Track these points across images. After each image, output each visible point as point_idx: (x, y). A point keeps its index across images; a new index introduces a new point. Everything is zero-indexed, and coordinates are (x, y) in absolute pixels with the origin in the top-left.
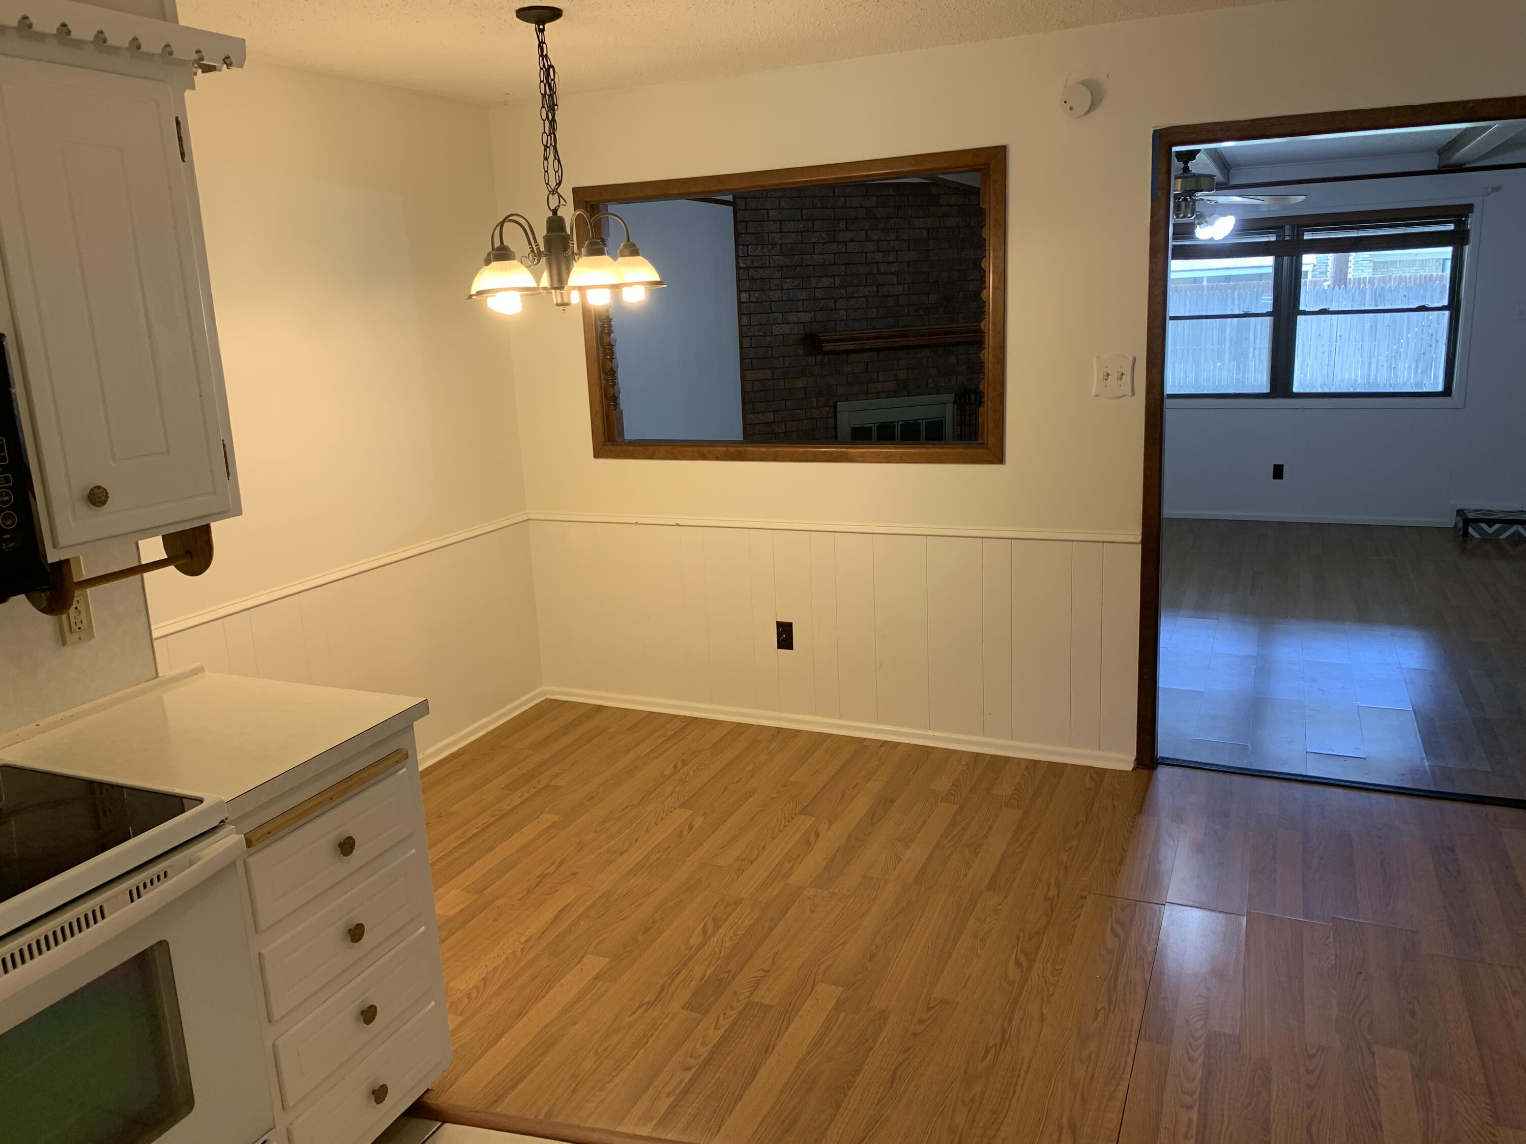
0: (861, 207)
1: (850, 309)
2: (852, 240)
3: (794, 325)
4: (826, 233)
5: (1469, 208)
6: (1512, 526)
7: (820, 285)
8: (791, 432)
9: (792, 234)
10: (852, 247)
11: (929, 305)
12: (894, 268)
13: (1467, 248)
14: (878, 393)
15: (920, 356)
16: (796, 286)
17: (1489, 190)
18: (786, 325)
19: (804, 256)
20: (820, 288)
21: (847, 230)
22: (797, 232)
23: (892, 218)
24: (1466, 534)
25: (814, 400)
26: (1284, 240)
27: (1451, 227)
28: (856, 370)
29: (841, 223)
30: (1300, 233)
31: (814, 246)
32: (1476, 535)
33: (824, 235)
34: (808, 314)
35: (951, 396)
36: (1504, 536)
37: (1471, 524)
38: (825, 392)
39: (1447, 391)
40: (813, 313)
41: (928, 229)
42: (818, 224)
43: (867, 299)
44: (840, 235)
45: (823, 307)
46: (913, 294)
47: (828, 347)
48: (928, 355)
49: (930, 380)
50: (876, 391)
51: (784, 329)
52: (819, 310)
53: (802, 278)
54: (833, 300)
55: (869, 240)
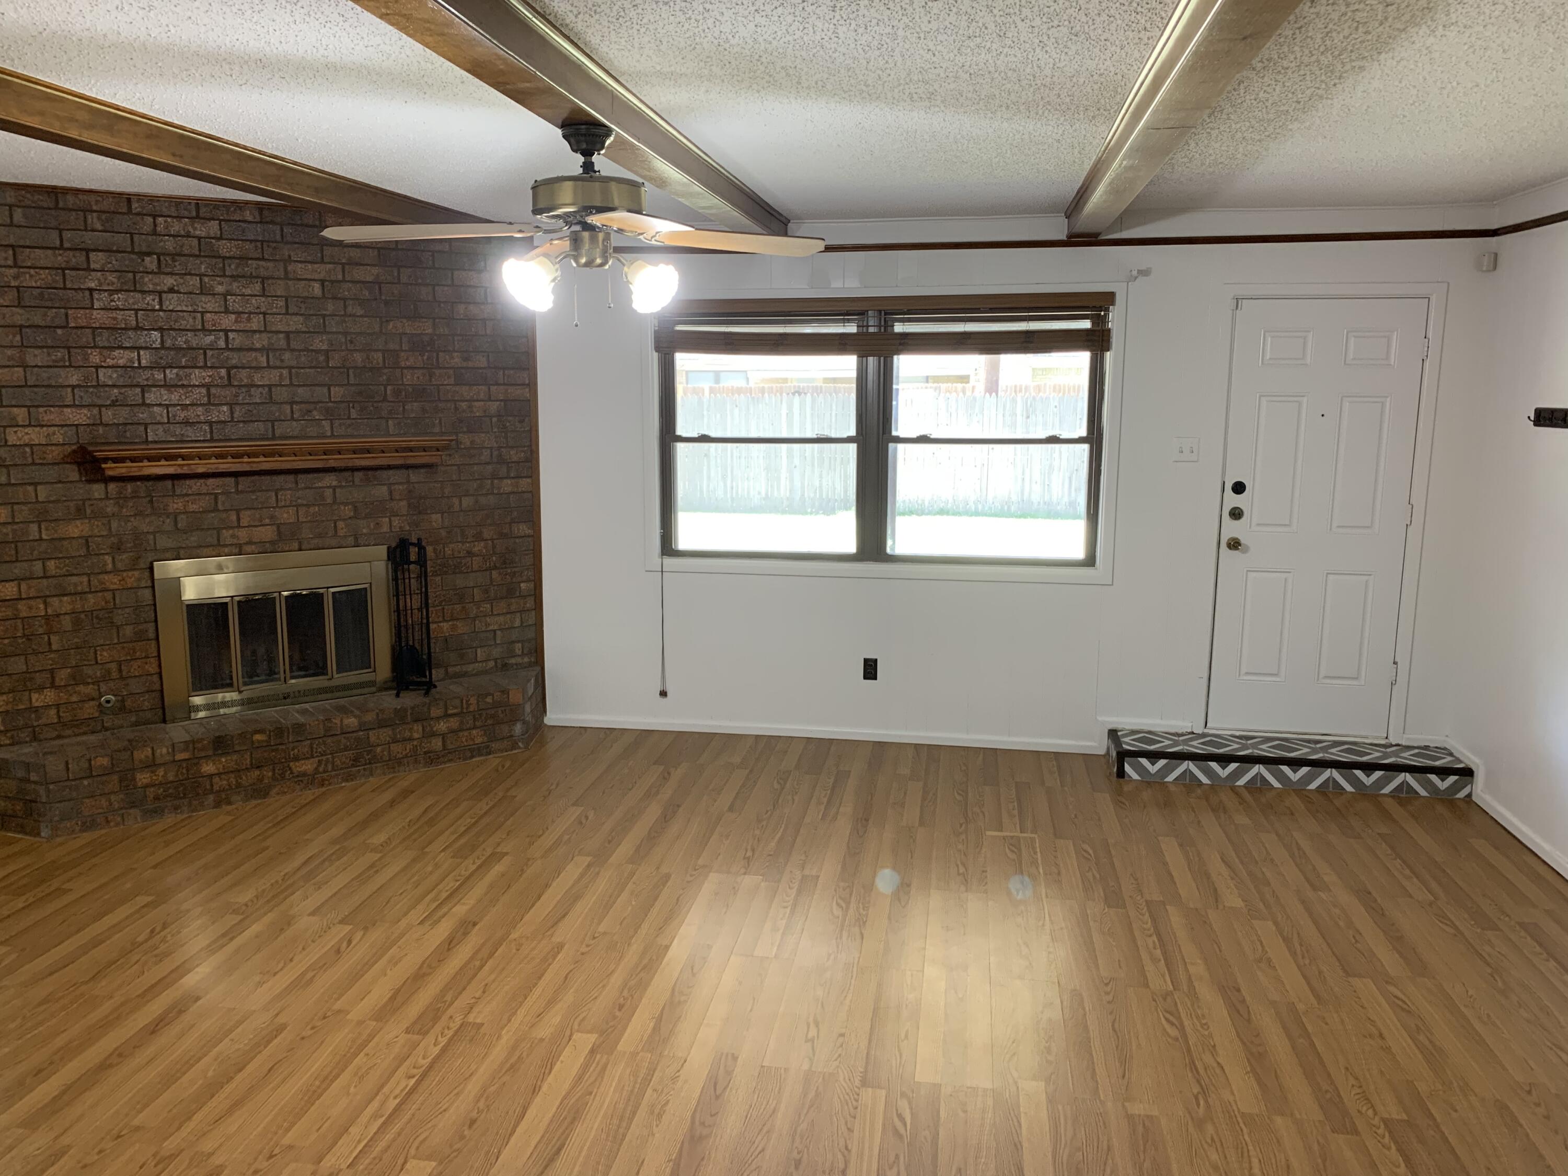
0: (188, 235)
1: (175, 405)
2: (171, 290)
3: (56, 428)
4: (118, 274)
5: (1110, 298)
6: (1182, 763)
7: (110, 362)
8: (58, 615)
9: (42, 272)
10: (171, 302)
11: (330, 404)
12: (259, 341)
13: (1108, 355)
14: (240, 546)
15: (320, 485)
16: (54, 361)
17: (1135, 273)
18: (38, 429)
19: (70, 312)
20: (109, 367)
21: (160, 272)
22: (57, 269)
23: (252, 259)
24: (1121, 773)
25: (108, 559)
26: (868, 334)
27: (1086, 324)
28: (192, 507)
29: (147, 259)
30: (889, 323)
31: (91, 295)
32: (1135, 776)
33: (112, 277)
34: (85, 411)
35: (382, 550)
36: (1171, 778)
37: (1126, 759)
38: (129, 545)
39: (1090, 561)
40: (95, 411)
41: (322, 282)
42: (97, 259)
43: (208, 390)
44: (146, 279)
45: (117, 401)
46: (299, 386)
47: (112, 469)
48: (334, 483)
49: (341, 524)
50: (235, 541)
51: (33, 436)
52: (110, 405)
53: (68, 348)
54: (138, 390)
55: (204, 291)
